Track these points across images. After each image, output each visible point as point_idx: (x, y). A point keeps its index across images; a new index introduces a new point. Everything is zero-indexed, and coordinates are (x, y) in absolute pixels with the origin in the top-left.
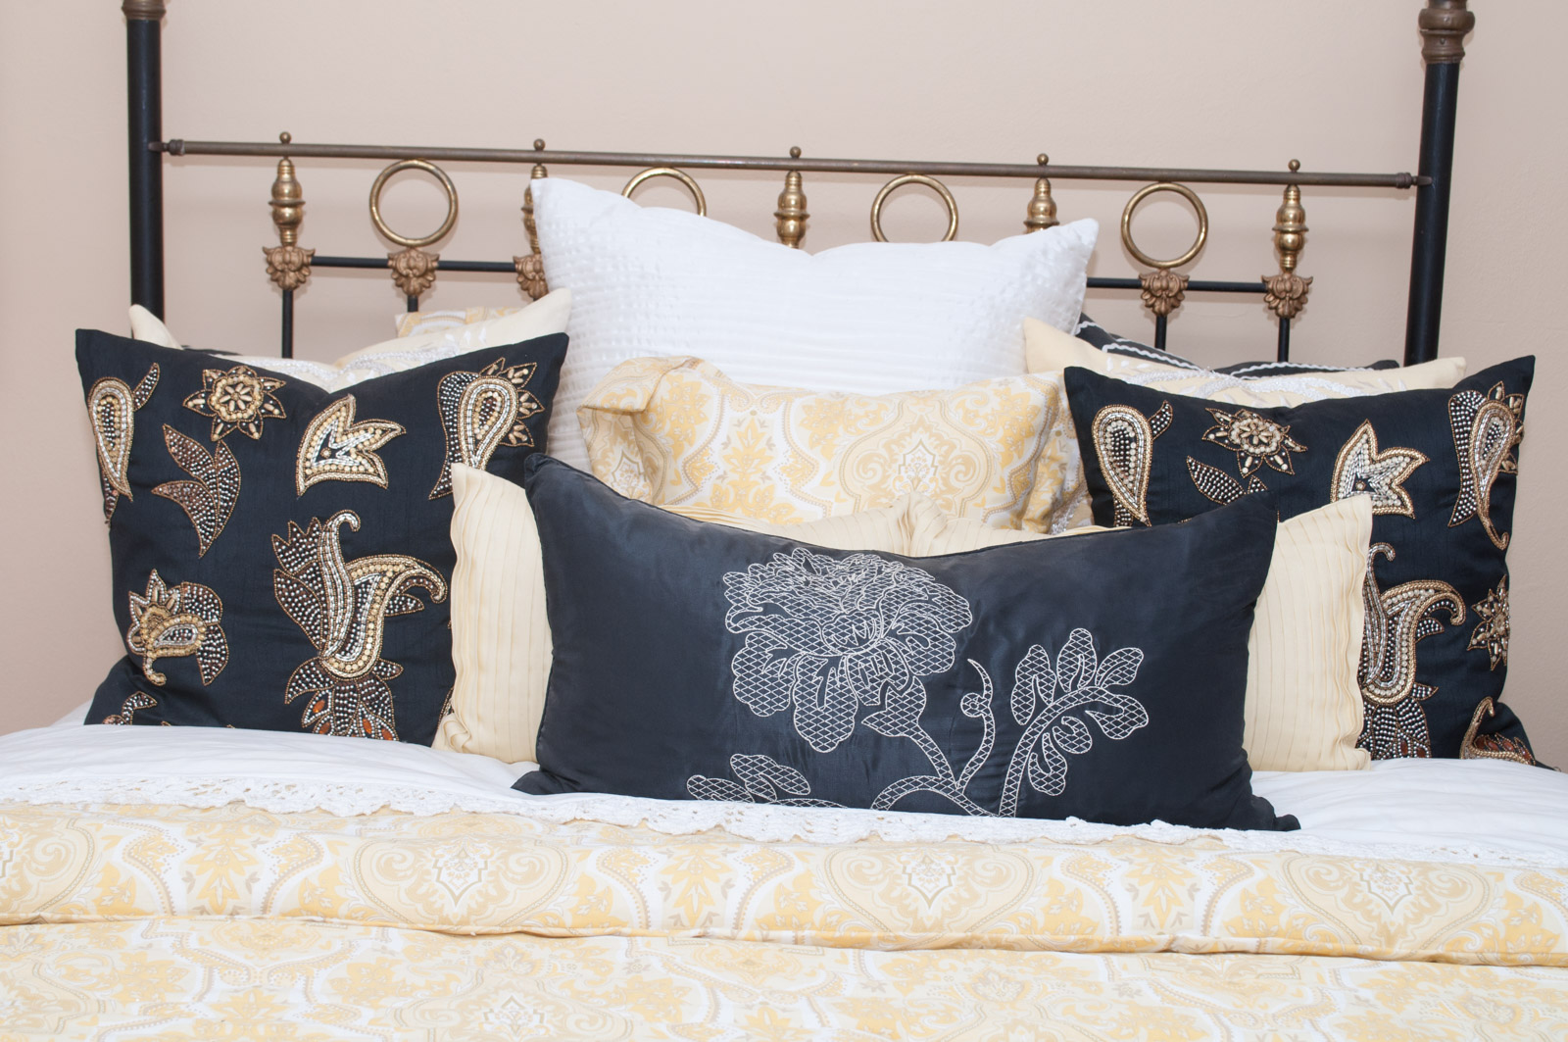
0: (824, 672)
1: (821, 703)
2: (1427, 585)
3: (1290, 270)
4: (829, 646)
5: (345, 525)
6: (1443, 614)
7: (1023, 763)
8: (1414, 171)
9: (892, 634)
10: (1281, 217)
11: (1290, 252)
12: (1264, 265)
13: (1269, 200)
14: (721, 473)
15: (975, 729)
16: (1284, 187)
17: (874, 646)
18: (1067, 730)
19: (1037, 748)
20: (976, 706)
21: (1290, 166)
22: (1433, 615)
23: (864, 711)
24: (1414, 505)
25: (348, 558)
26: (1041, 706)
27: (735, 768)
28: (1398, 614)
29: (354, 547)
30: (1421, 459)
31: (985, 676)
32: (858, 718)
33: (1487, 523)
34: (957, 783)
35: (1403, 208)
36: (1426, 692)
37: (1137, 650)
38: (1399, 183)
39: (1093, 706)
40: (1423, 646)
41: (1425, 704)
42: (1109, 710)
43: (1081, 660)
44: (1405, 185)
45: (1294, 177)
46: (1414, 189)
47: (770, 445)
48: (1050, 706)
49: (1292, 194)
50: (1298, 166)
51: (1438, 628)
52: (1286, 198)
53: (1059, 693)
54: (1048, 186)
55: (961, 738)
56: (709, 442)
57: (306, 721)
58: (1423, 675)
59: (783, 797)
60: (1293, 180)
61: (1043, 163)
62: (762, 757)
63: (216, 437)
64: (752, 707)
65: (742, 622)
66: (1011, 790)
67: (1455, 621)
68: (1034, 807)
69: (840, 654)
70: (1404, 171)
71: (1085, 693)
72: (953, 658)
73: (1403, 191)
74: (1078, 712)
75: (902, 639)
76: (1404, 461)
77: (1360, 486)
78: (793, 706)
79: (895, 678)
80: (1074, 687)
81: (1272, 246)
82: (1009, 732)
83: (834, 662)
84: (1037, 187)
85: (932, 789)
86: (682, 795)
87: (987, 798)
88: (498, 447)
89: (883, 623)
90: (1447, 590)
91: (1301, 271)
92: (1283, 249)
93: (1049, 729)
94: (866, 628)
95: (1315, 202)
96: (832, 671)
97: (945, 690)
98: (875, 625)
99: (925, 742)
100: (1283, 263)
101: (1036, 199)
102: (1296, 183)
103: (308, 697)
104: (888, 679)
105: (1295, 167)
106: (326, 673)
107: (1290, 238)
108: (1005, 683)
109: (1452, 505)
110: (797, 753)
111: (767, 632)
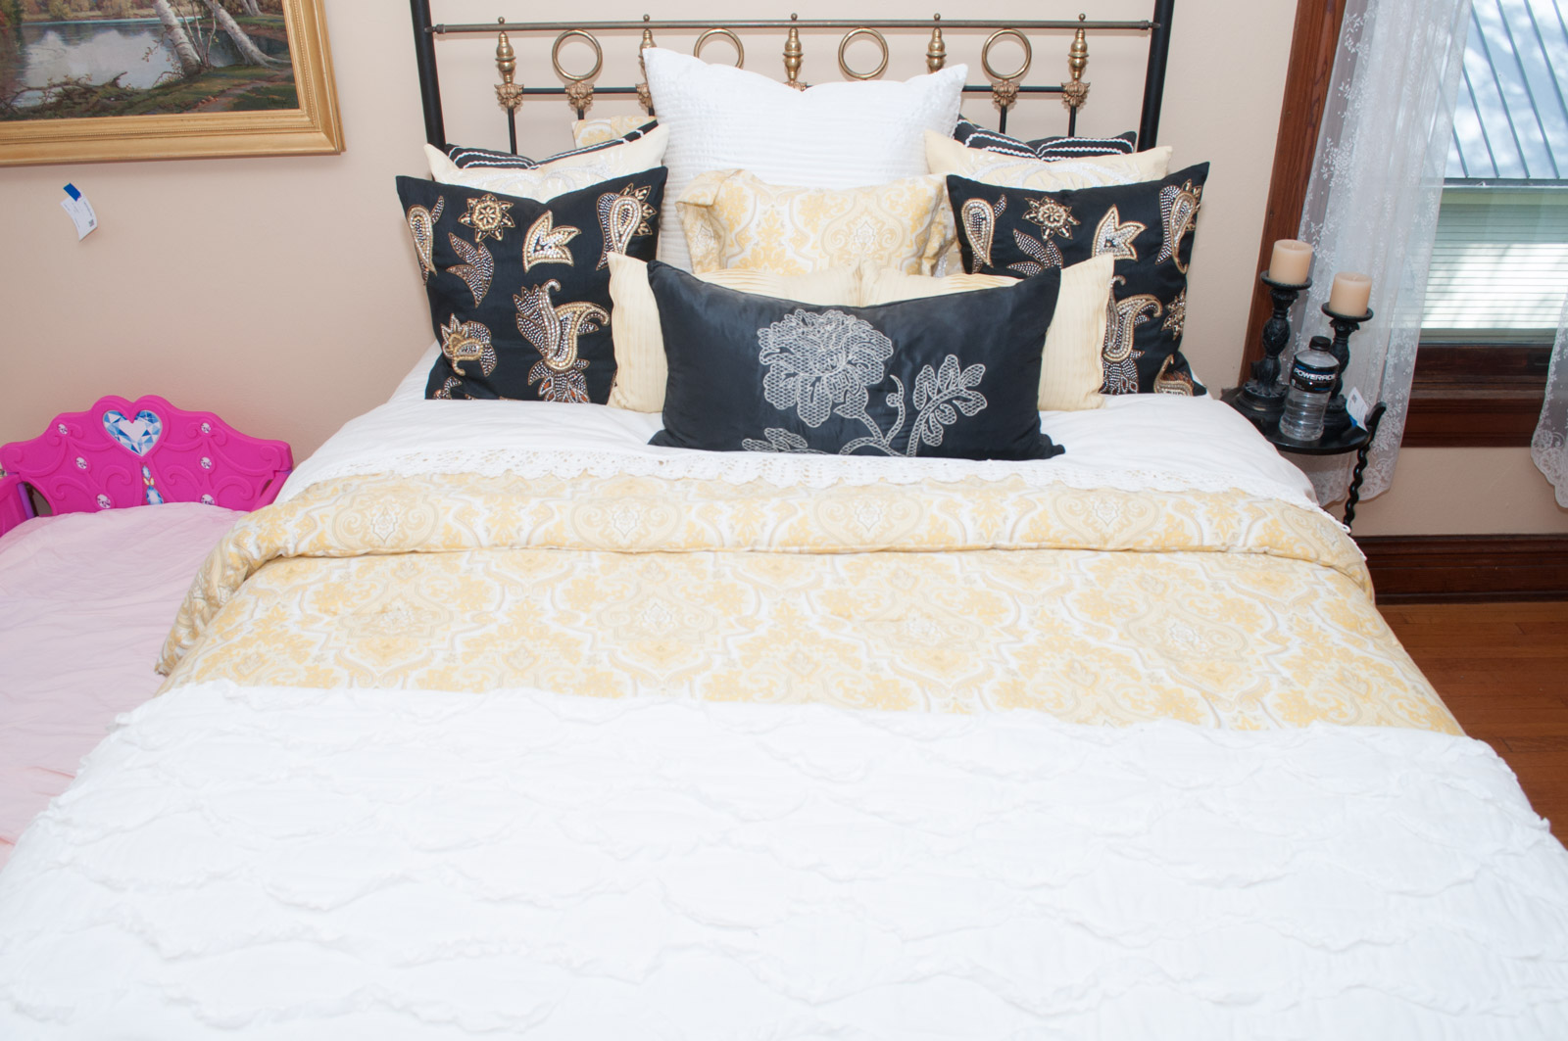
0: (813, 385)
1: (812, 401)
2: (1141, 297)
3: (1077, 79)
4: (816, 370)
5: (552, 288)
6: (1149, 312)
7: (920, 429)
8: (1150, 20)
9: (849, 362)
10: (1074, 48)
11: (1078, 68)
12: (1062, 76)
13: (1068, 38)
14: (756, 241)
15: (894, 413)
16: (1076, 30)
17: (840, 370)
18: (943, 411)
19: (927, 422)
20: (895, 401)
21: (1080, 18)
22: (1144, 313)
23: (835, 405)
24: (1137, 254)
25: (555, 305)
26: (929, 399)
27: (767, 435)
28: (1125, 314)
29: (558, 300)
30: (1143, 228)
31: (899, 384)
32: (832, 409)
33: (1176, 260)
34: (884, 441)
36: (1138, 354)
37: (980, 365)
39: (957, 398)
40: (1138, 330)
41: (1137, 362)
42: (966, 400)
43: (951, 372)
44: (1145, 28)
45: (1082, 24)
46: (1149, 30)
47: (783, 226)
48: (934, 399)
49: (1080, 35)
50: (1084, 18)
51: (1145, 319)
52: (1077, 37)
53: (939, 391)
54: (940, 33)
55: (887, 417)
56: (748, 225)
57: (541, 393)
58: (1138, 345)
59: (793, 449)
60: (1081, 26)
61: (937, 19)
62: (781, 430)
63: (478, 240)
64: (775, 404)
65: (769, 358)
66: (913, 444)
67: (1156, 315)
68: (924, 451)
69: (821, 374)
70: (1144, 19)
71: (953, 391)
72: (882, 375)
73: (1143, 32)
74: (949, 401)
75: (855, 365)
76: (1133, 229)
77: (1108, 244)
78: (797, 404)
79: (851, 387)
80: (947, 388)
81: (1068, 65)
82: (912, 414)
83: (819, 379)
84: (934, 34)
85: (871, 444)
86: (741, 449)
87: (900, 447)
88: (633, 237)
89: (844, 356)
90: (1152, 299)
91: (1084, 79)
92: (1074, 67)
93: (933, 412)
94: (835, 360)
96: (817, 384)
97: (878, 393)
98: (840, 358)
99: (867, 420)
100: (1073, 75)
101: (933, 41)
102: (1082, 28)
103: (541, 381)
104: (848, 388)
105: (1082, 18)
106: (549, 368)
107: (1078, 61)
108: (910, 387)
109: (1158, 251)
110: (799, 428)
111: (782, 363)
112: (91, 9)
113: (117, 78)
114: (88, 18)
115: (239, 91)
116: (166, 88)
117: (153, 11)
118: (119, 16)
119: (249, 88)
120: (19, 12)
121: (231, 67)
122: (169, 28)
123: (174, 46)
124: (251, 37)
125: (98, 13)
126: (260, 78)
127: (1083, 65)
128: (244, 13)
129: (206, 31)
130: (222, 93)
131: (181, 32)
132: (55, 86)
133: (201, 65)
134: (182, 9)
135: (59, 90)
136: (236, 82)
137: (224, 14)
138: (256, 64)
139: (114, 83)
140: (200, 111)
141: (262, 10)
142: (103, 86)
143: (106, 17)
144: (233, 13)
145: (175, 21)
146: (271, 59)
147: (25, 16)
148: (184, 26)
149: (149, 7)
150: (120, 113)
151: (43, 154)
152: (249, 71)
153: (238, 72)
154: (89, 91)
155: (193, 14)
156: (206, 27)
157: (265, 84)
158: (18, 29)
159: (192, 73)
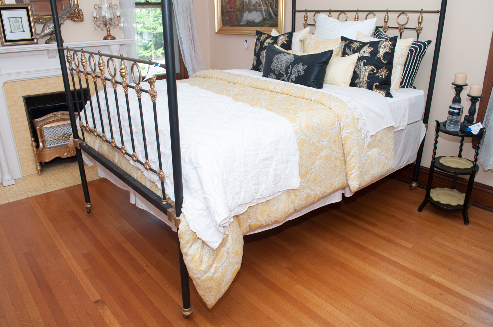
0: (278, 66)
1: (277, 69)
2: (371, 66)
6: (372, 70)
7: (292, 77)
8: (440, 10)
10: (419, 17)
12: (415, 25)
13: (417, 15)
15: (289, 73)
17: (283, 63)
19: (293, 75)
20: (289, 70)
23: (280, 70)
24: (370, 55)
26: (295, 71)
27: (271, 75)
28: (366, 70)
30: (373, 49)
33: (382, 58)
34: (286, 78)
35: (438, 16)
37: (306, 66)
38: (437, 12)
39: (299, 71)
40: (369, 74)
41: (367, 82)
42: (301, 72)
43: (300, 66)
44: (438, 12)
46: (440, 13)
51: (372, 72)
52: (420, 15)
54: (388, 13)
55: (287, 73)
59: (274, 78)
60: (421, 12)
61: (387, 10)
63: (260, 41)
64: (272, 69)
66: (290, 80)
67: (374, 72)
68: (292, 82)
70: (438, 10)
72: (289, 65)
73: (438, 13)
74: (298, 72)
75: (285, 63)
77: (364, 52)
78: (275, 69)
79: (284, 67)
80: (298, 69)
81: (417, 22)
82: (291, 73)
83: (279, 64)
85: (284, 79)
87: (288, 80)
88: (282, 43)
89: (285, 61)
90: (374, 67)
91: (422, 26)
92: (419, 23)
93: (295, 73)
94: (283, 61)
95: (424, 15)
97: (288, 68)
99: (284, 74)
100: (419, 25)
105: (422, 10)
107: (420, 21)
108: (292, 68)
109: (376, 56)
110: (274, 74)
111: (276, 61)
112: (253, 7)
113: (254, 20)
114: (252, 8)
115: (270, 24)
116: (260, 22)
117: (260, 8)
118: (256, 8)
119: (272, 23)
120: (244, 7)
121: (270, 19)
122: (262, 11)
123: (262, 14)
124: (273, 13)
125: (253, 8)
126: (273, 21)
127: (421, 22)
128: (273, 8)
129: (267, 11)
130: (268, 24)
131: (264, 12)
132: (246, 21)
133: (266, 18)
134: (265, 7)
135: (246, 22)
136: (270, 22)
137: (270, 8)
138: (273, 18)
139: (254, 21)
140: (264, 27)
141: (276, 8)
142: (252, 21)
143: (254, 8)
144: (271, 8)
145: (263, 9)
146: (275, 17)
147: (244, 8)
148: (264, 11)
149: (260, 7)
150: (254, 26)
151: (242, 33)
152: (272, 20)
153: (271, 20)
154: (250, 22)
155: (266, 8)
156: (268, 11)
157: (274, 22)
158: (243, 10)
159: (264, 19)
